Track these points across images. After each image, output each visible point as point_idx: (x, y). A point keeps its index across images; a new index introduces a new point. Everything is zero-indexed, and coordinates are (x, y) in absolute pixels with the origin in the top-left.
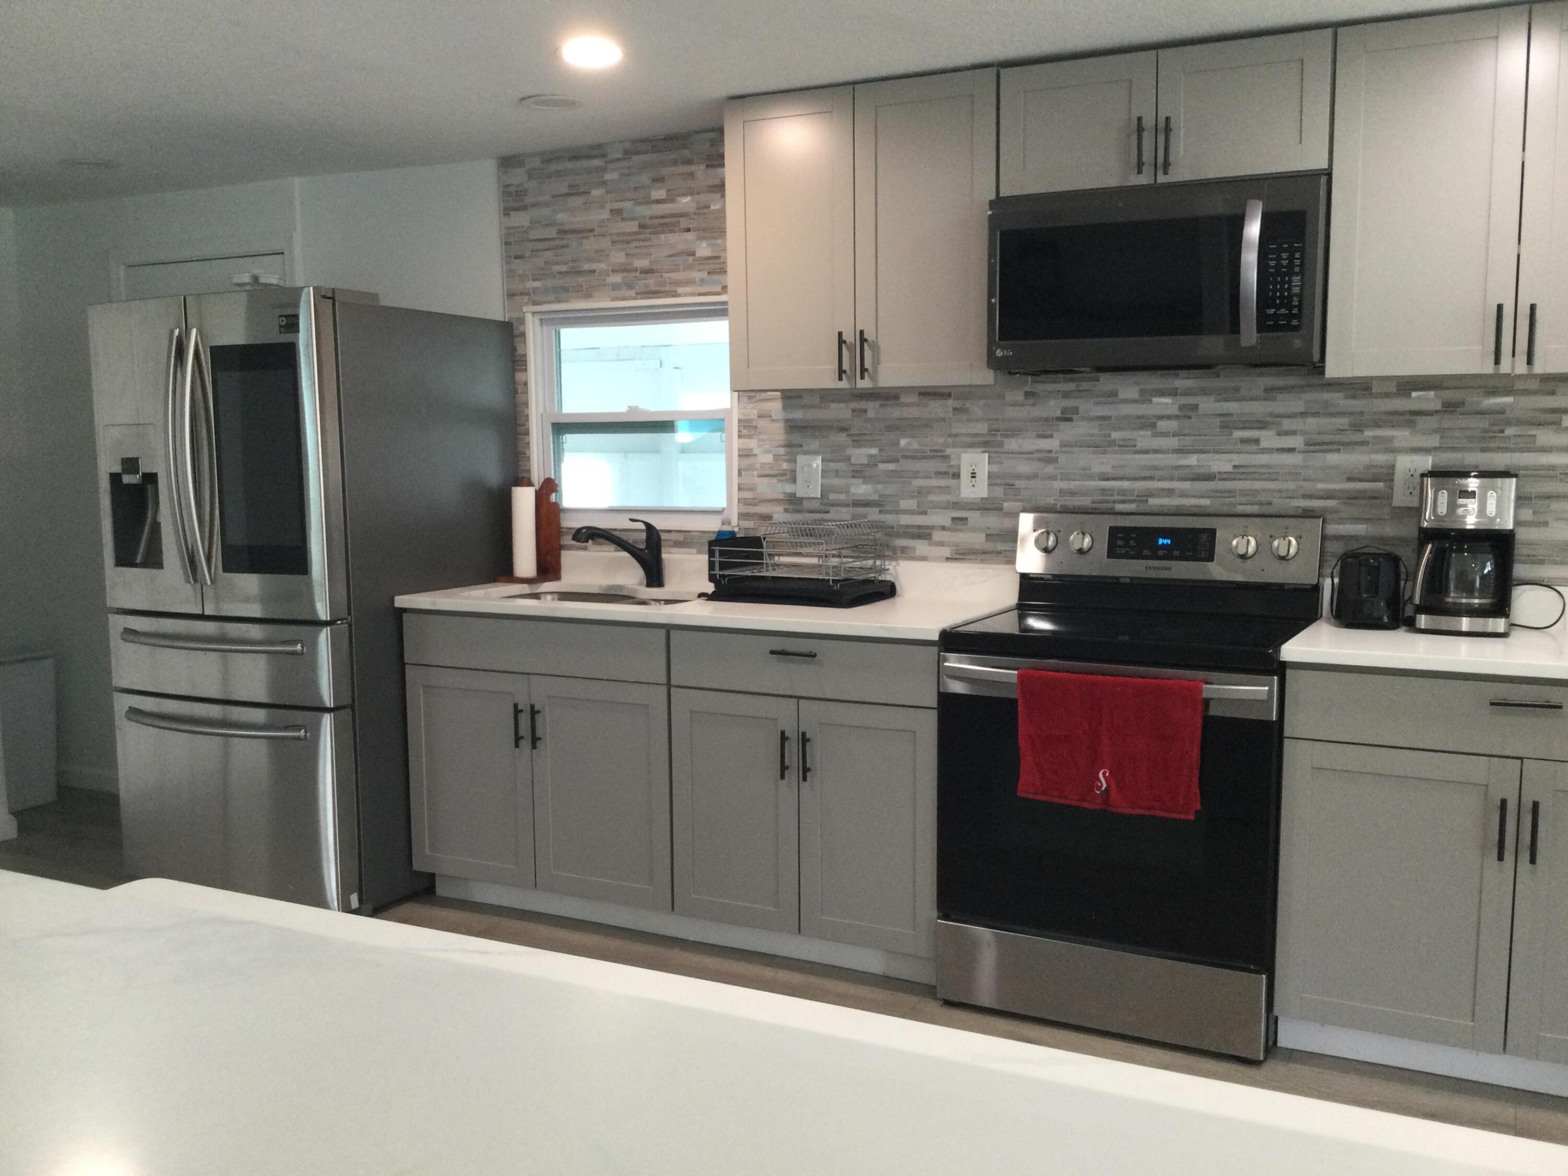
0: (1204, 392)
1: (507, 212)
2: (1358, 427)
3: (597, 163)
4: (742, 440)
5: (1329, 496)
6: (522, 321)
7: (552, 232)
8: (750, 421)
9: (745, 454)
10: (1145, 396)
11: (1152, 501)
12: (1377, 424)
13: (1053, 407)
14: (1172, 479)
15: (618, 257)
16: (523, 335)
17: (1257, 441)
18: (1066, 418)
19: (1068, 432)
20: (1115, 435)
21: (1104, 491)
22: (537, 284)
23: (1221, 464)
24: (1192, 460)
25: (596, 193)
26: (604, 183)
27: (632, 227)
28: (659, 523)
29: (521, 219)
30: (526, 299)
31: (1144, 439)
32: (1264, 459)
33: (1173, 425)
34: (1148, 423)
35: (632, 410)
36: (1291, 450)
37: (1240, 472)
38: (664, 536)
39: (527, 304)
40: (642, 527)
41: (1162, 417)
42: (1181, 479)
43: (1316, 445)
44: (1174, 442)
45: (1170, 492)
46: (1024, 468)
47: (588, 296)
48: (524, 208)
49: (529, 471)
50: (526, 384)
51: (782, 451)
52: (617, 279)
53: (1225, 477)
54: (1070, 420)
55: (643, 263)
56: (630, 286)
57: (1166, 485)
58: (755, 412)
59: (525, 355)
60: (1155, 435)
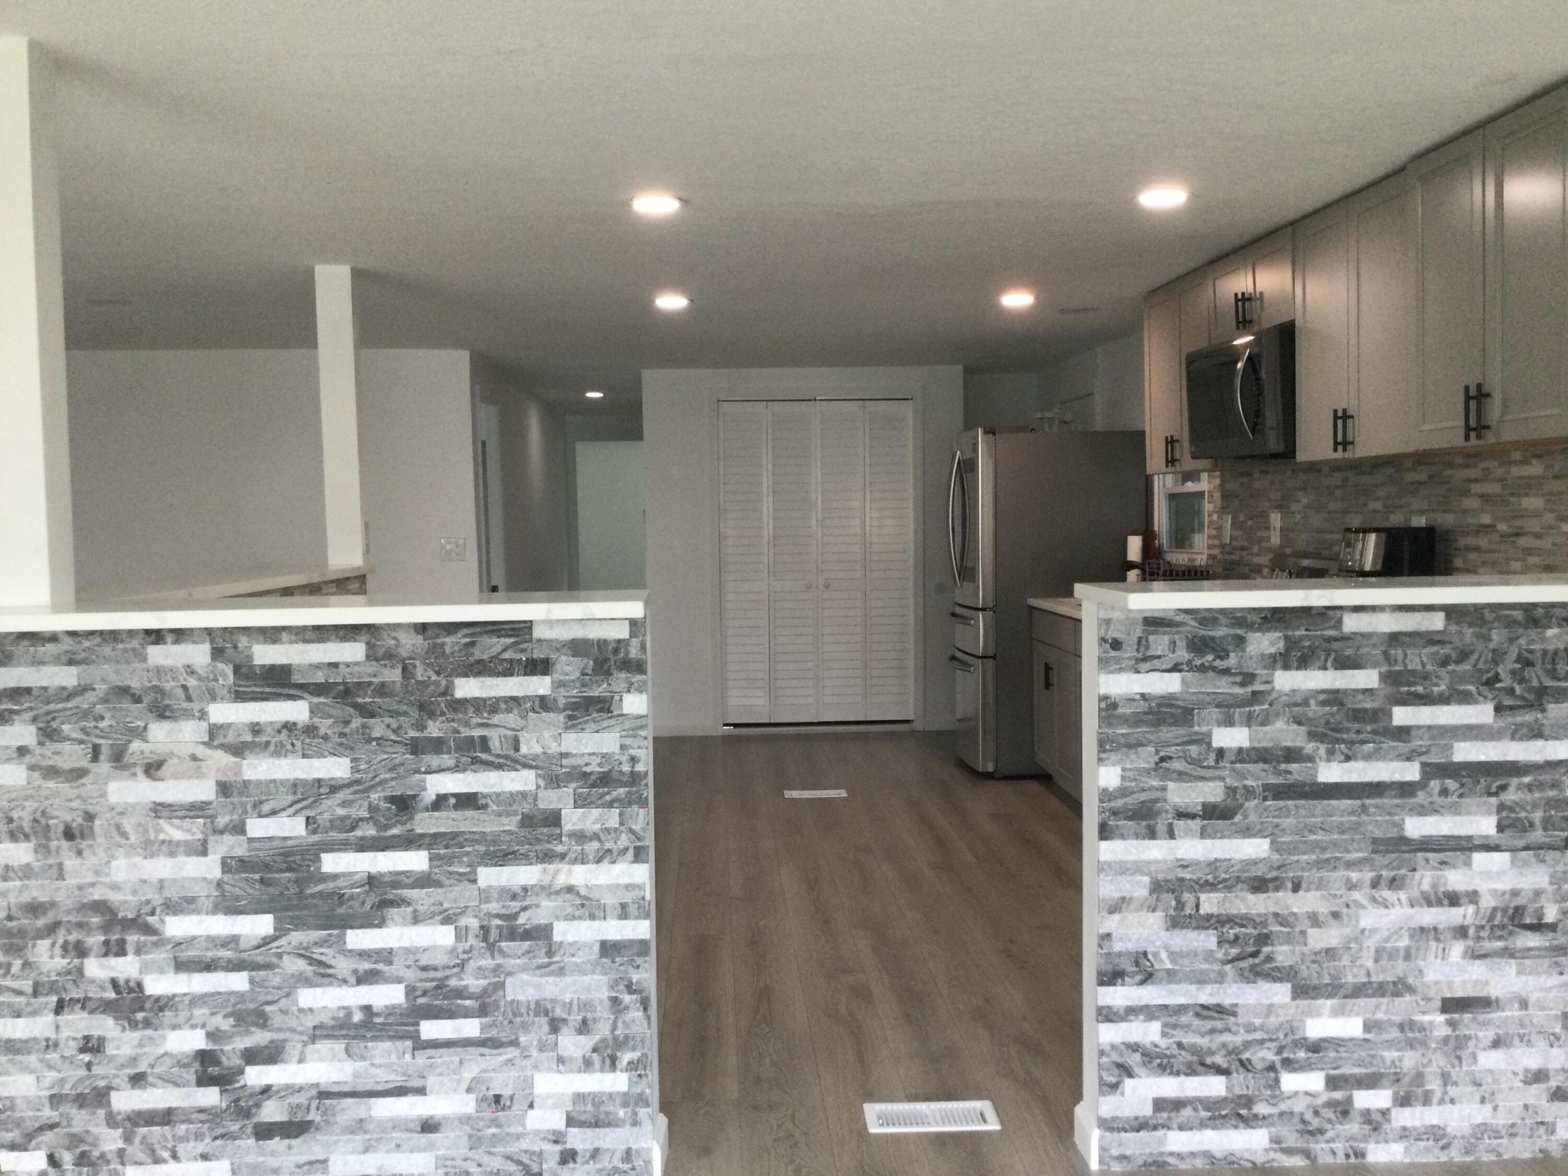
4: (1209, 505)
8: (1211, 492)
9: (1209, 514)
58: (1212, 486)
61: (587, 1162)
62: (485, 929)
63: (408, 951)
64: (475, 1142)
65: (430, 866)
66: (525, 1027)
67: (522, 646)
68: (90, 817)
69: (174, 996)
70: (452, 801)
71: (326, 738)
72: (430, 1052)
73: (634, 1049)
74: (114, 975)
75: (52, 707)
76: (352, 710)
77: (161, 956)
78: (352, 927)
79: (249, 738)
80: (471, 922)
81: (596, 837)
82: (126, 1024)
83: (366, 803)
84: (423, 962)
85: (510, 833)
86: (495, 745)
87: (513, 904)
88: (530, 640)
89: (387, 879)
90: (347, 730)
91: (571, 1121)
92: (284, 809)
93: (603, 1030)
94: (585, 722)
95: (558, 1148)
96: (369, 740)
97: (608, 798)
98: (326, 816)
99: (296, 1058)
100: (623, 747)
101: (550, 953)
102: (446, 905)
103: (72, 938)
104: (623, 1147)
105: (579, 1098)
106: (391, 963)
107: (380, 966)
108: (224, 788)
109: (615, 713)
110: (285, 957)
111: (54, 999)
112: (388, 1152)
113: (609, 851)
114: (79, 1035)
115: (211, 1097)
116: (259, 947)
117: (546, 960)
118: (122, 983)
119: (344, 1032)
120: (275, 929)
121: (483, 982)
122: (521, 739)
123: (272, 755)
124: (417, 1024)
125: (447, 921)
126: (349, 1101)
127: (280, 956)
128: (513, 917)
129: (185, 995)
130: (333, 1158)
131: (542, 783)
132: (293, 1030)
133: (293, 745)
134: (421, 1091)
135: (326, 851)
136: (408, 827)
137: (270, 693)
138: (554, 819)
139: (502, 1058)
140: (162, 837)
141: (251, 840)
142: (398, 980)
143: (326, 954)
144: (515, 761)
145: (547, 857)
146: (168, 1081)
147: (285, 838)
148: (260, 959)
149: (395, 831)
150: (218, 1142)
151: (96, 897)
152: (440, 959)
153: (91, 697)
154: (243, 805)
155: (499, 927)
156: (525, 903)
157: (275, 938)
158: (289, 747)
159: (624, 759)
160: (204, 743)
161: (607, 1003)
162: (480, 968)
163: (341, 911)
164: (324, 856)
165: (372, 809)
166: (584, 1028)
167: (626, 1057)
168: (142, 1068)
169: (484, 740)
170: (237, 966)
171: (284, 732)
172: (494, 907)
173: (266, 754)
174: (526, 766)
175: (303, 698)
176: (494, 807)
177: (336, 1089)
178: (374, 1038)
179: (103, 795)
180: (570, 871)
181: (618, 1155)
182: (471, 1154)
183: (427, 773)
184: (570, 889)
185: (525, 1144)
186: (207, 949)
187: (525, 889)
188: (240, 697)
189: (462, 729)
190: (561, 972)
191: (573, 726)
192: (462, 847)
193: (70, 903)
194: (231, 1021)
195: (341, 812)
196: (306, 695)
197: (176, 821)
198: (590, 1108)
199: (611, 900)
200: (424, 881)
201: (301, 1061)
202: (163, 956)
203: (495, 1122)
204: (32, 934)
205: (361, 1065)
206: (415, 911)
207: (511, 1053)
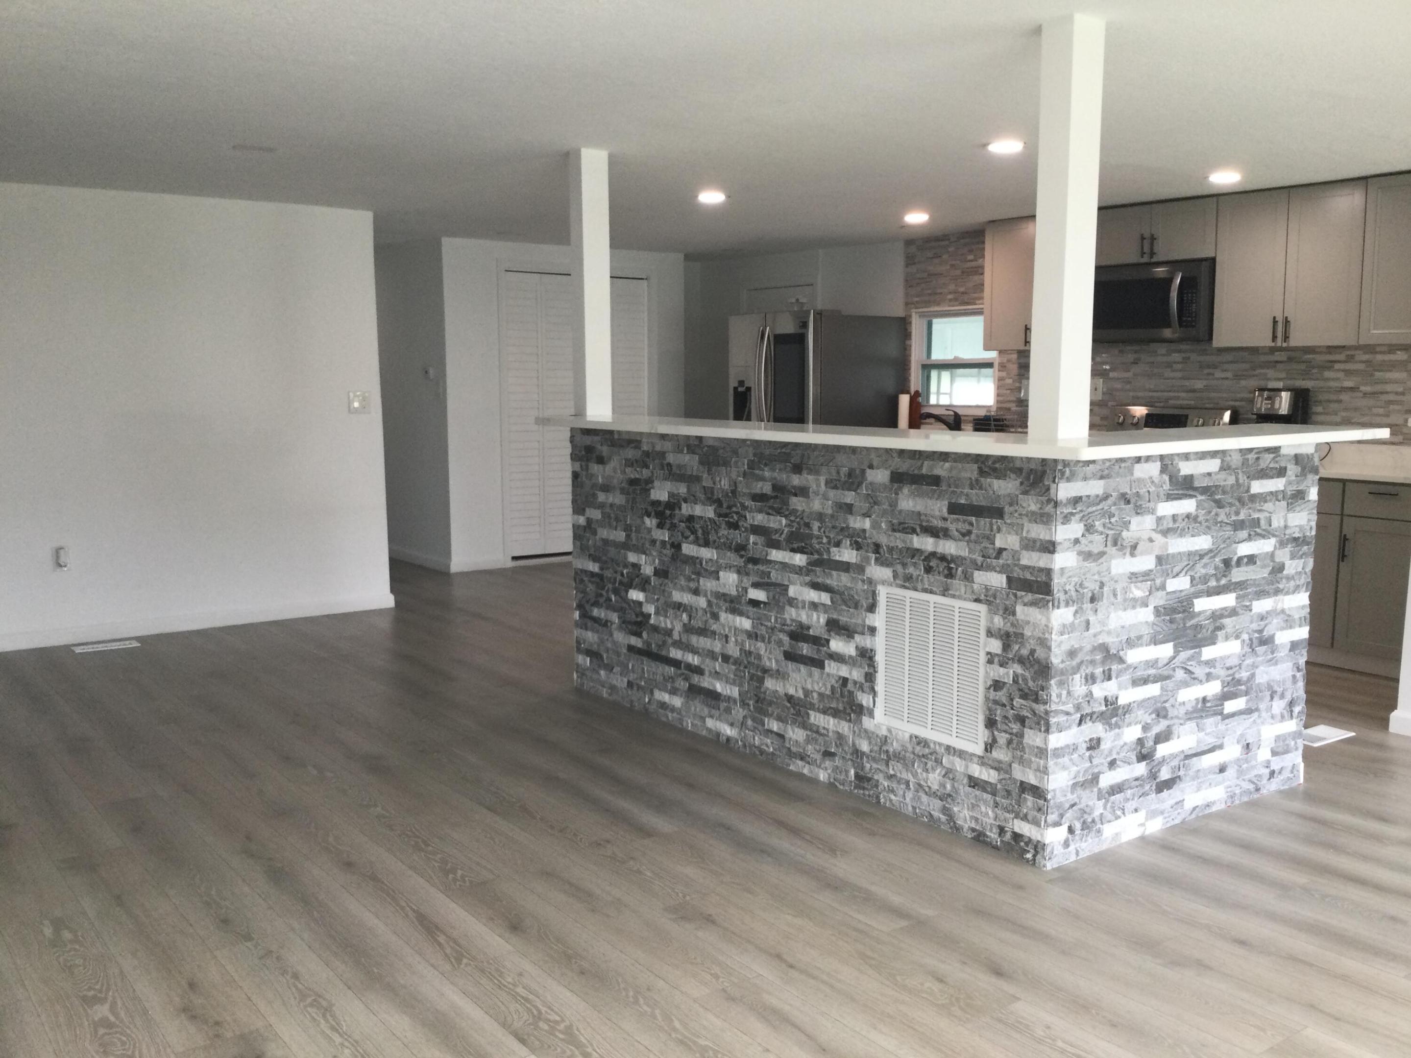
0: (1192, 351)
1: (907, 266)
2: (1253, 369)
3: (947, 243)
4: (1001, 373)
5: (1242, 400)
6: (910, 316)
7: (925, 275)
8: (1003, 363)
9: (1000, 379)
10: (1169, 354)
11: (1171, 402)
12: (1261, 367)
13: (1131, 357)
14: (1178, 392)
15: (952, 287)
16: (910, 323)
17: (1213, 375)
18: (1135, 363)
19: (1136, 369)
20: (1156, 371)
21: (1152, 397)
22: (917, 299)
23: (1199, 384)
24: (1187, 383)
25: (945, 257)
26: (948, 252)
27: (958, 272)
28: (960, 412)
29: (913, 269)
30: (913, 306)
31: (1168, 373)
32: (1215, 382)
33: (1180, 366)
34: (1169, 365)
35: (956, 358)
36: (1227, 378)
37: (1207, 388)
38: (962, 418)
39: (913, 308)
40: (953, 413)
41: (1175, 363)
42: (1183, 391)
43: (1238, 377)
44: (1179, 375)
45: (1178, 398)
46: (1118, 386)
47: (938, 304)
48: (914, 264)
49: (909, 387)
50: (911, 346)
51: (1016, 378)
52: (950, 297)
53: (1201, 391)
54: (1137, 363)
55: (962, 289)
56: (956, 299)
57: (1176, 394)
58: (1006, 359)
59: (911, 333)
60: (1173, 371)
61: (1277, 777)
62: (1251, 640)
63: (1222, 658)
64: (1240, 773)
65: (1237, 603)
66: (1262, 699)
67: (1277, 459)
68: (1102, 585)
69: (1130, 704)
70: (1245, 560)
71: (1200, 523)
72: (1227, 721)
73: (1299, 705)
74: (1106, 694)
75: (1091, 509)
76: (1213, 504)
77: (1126, 678)
78: (1204, 646)
79: (1171, 525)
80: (1245, 636)
81: (1293, 578)
82: (1107, 728)
83: (1213, 565)
84: (1228, 665)
85: (1264, 578)
86: (1262, 522)
87: (1262, 623)
88: (1280, 456)
89: (1218, 613)
90: (1208, 518)
91: (1274, 753)
92: (1180, 572)
93: (1288, 698)
94: (1296, 507)
95: (1267, 771)
96: (1216, 523)
97: (1301, 553)
98: (1198, 575)
99: (1176, 736)
100: (1309, 520)
101: (1272, 653)
102: (1237, 627)
103: (1089, 671)
104: (1291, 764)
105: (1278, 738)
106: (1215, 667)
107: (1212, 670)
108: (1160, 560)
109: (1306, 500)
110: (1177, 669)
111: (1079, 715)
112: (1206, 789)
113: (1299, 586)
114: (1087, 739)
115: (1141, 769)
116: (1165, 666)
117: (1271, 656)
118: (1110, 699)
119: (1195, 715)
120: (1174, 653)
121: (1248, 673)
122: (1272, 518)
123: (1178, 537)
124: (1222, 705)
125: (1237, 637)
126: (1195, 759)
127: (1174, 670)
128: (1260, 631)
129: (1134, 702)
130: (1186, 797)
131: (1278, 546)
132: (1177, 717)
133: (1188, 528)
134: (1221, 747)
135: (1197, 597)
136: (1228, 579)
137: (1182, 494)
138: (1281, 568)
139: (1252, 720)
140: (1131, 596)
141: (1168, 593)
142: (1218, 678)
143: (1193, 666)
144: (1269, 532)
145: (1277, 592)
146: (1125, 762)
147: (1181, 591)
148: (1166, 673)
149: (1223, 582)
150: (1141, 799)
151: (1101, 641)
152: (1234, 661)
153: (1110, 501)
154: (1167, 570)
155: (1256, 638)
156: (1266, 622)
157: (1174, 658)
158: (1187, 530)
159: (1308, 528)
160: (1153, 530)
161: (1291, 678)
162: (1248, 665)
163: (1199, 636)
164: (1195, 601)
165: (1216, 568)
166: (1282, 696)
167: (1297, 709)
168: (1114, 756)
169: (1258, 519)
170: (1156, 679)
171: (1186, 520)
172: (1254, 626)
173: (1176, 535)
174: (1274, 536)
175: (1195, 496)
176: (1258, 563)
177: (1190, 752)
178: (1207, 716)
179: (1109, 570)
180: (1283, 600)
181: (1290, 768)
182: (1238, 782)
183: (1238, 543)
184: (1283, 611)
185: (1255, 772)
186: (1145, 670)
187: (1267, 612)
188: (1170, 497)
189: (1252, 514)
190: (1276, 664)
191: (1291, 509)
192: (1247, 589)
193: (1089, 647)
194: (1154, 716)
195: (1203, 571)
196: (1198, 495)
197: (1139, 584)
198: (1281, 743)
199: (1297, 617)
200: (1233, 612)
201: (1178, 737)
202: (1128, 677)
203: (1247, 761)
204: (1070, 672)
205: (1202, 735)
206: (1226, 632)
207: (1256, 715)
